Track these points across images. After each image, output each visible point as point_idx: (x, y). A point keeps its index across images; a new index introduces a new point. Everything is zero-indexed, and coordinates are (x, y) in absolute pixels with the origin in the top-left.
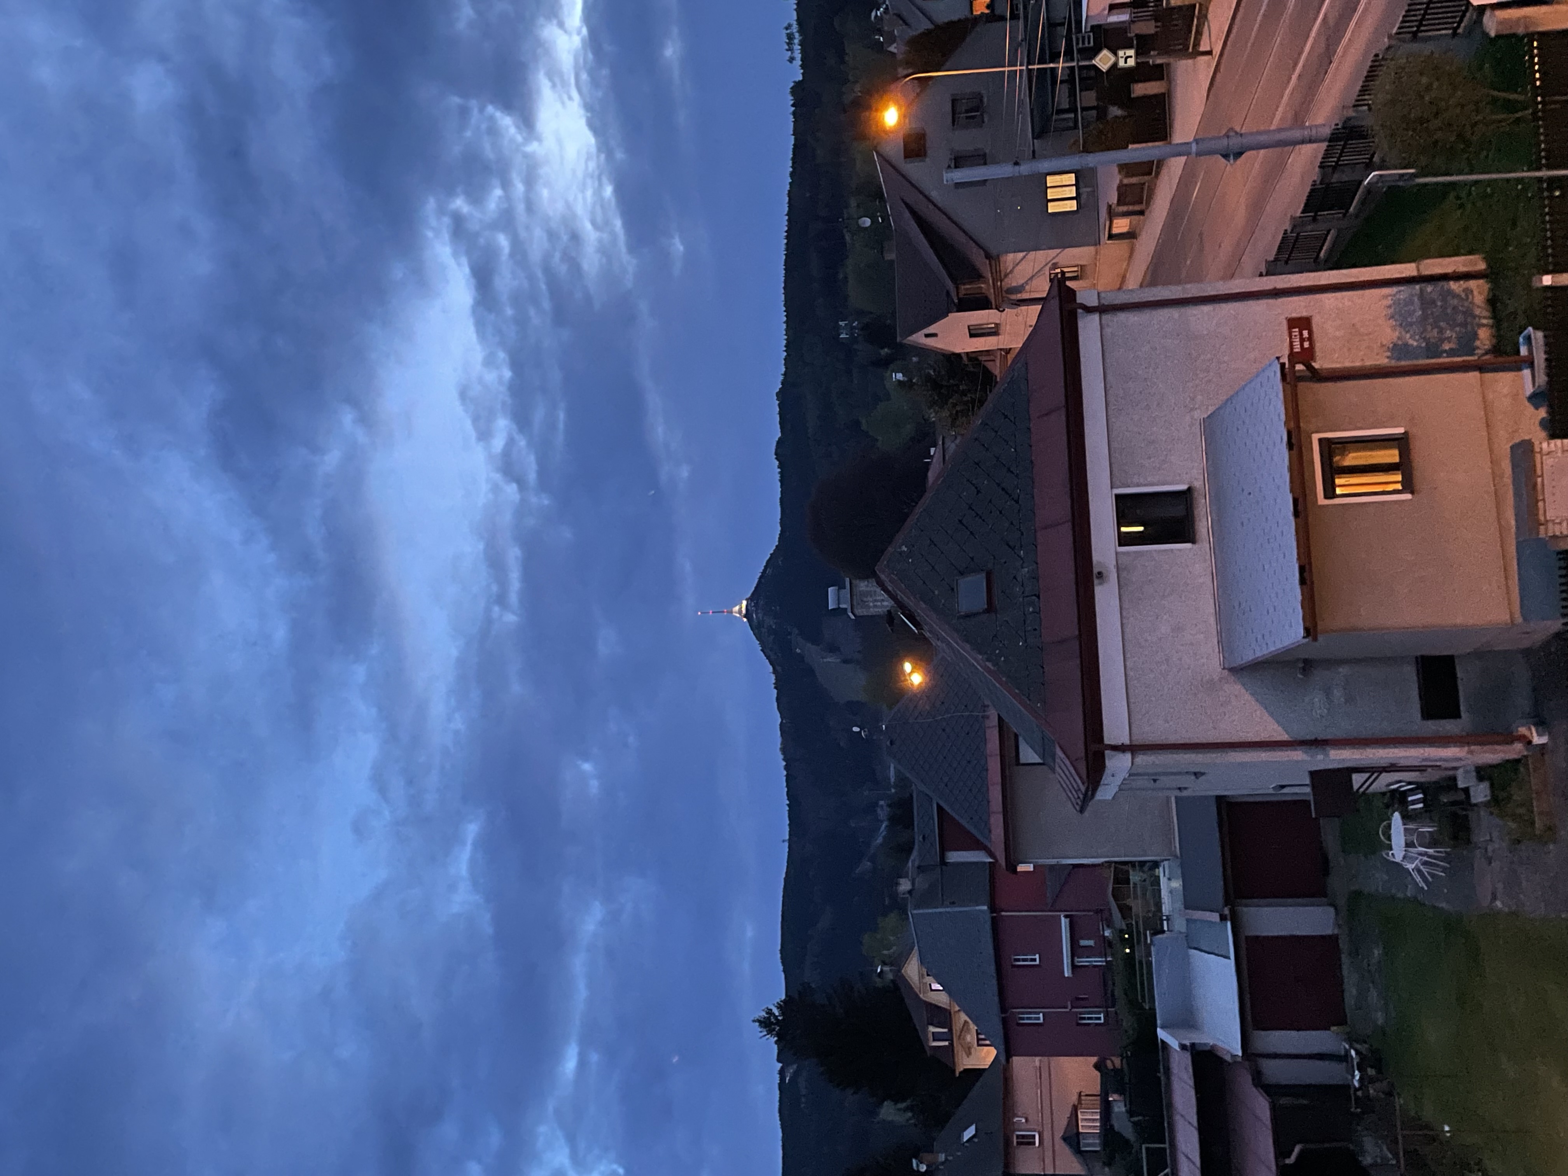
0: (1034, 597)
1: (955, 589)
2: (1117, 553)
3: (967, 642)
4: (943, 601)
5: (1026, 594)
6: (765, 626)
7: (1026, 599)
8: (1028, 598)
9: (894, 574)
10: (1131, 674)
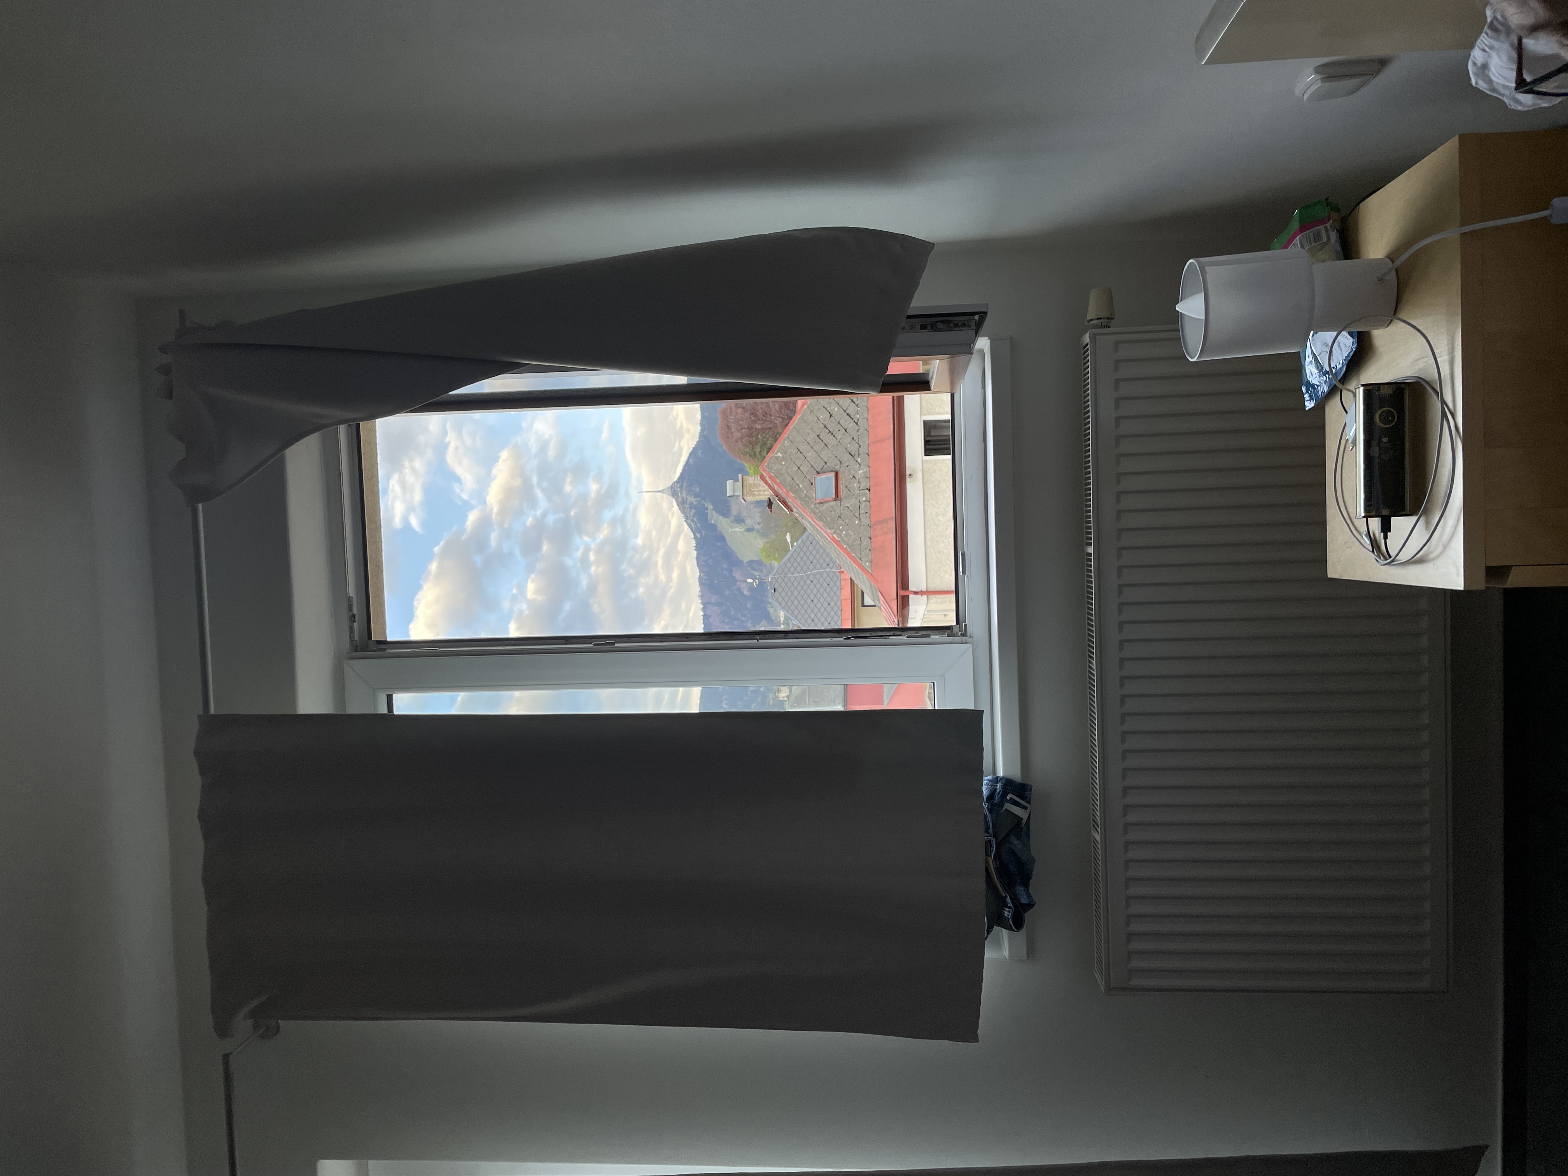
0: (867, 491)
1: (814, 484)
2: (922, 460)
3: (822, 520)
4: (805, 492)
5: (861, 488)
6: (688, 503)
7: (861, 492)
8: (863, 491)
9: (772, 473)
10: (929, 543)
